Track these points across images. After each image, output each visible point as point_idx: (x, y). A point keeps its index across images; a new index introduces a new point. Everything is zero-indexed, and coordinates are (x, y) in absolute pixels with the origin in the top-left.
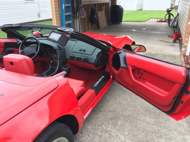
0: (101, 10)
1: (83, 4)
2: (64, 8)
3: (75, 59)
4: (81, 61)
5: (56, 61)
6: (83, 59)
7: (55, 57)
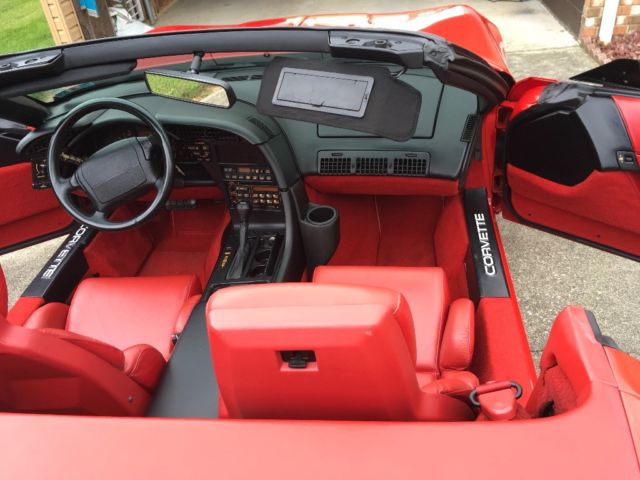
3: (353, 170)
4: (386, 172)
5: (256, 195)
6: (395, 164)
7: (245, 178)
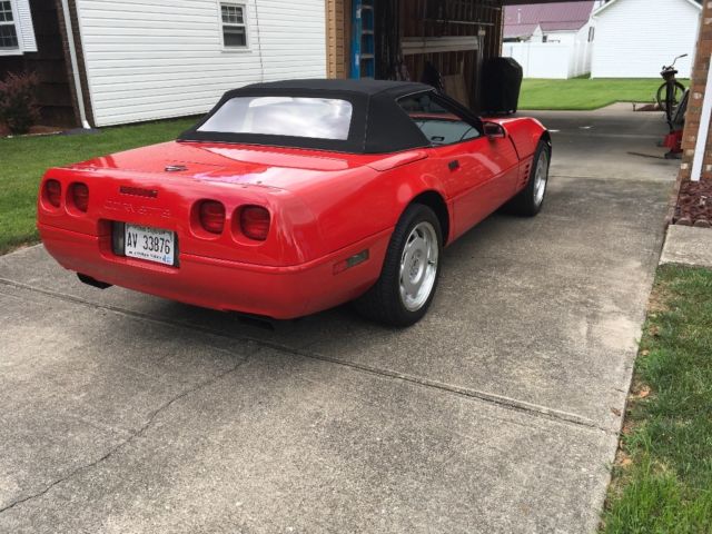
0: (452, 73)
1: (405, 52)
2: (357, 63)
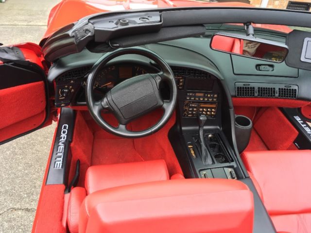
3: (256, 94)
4: (274, 96)
5: (201, 110)
6: (279, 91)
7: (199, 99)
